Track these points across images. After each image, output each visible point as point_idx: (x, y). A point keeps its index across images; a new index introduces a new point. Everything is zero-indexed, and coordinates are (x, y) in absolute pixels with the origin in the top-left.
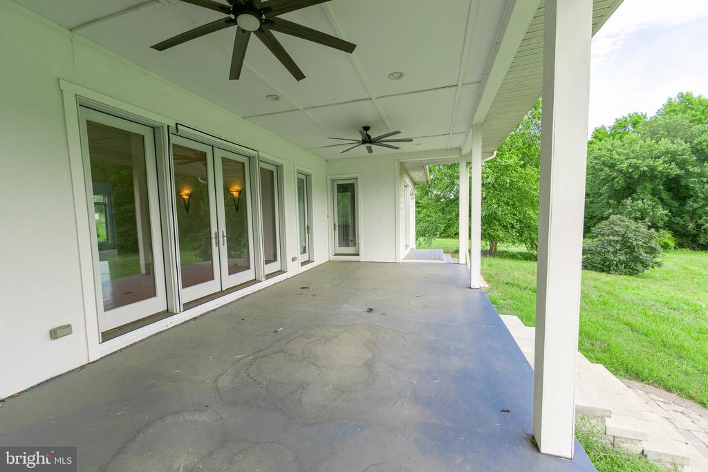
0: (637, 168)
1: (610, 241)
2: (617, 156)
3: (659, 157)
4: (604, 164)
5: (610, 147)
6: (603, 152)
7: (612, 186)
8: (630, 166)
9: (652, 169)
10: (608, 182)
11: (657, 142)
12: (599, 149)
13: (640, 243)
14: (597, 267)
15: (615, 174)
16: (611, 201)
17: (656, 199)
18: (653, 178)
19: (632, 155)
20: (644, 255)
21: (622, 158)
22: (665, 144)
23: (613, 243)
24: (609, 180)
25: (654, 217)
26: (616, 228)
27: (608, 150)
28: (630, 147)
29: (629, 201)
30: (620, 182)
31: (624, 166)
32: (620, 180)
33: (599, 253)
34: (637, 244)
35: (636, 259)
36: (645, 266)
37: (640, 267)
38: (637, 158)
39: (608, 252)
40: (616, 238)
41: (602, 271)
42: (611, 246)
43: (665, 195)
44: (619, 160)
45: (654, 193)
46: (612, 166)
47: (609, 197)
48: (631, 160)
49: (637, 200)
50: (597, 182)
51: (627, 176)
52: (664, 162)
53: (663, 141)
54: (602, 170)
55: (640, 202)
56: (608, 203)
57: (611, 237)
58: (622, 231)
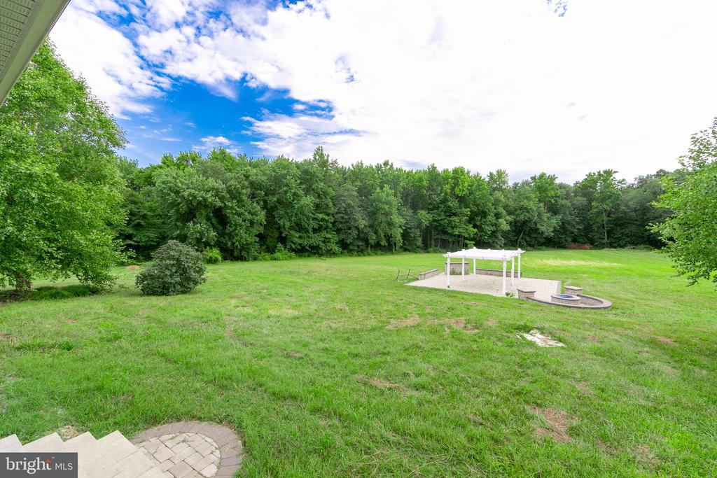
0: (195, 197)
1: (167, 265)
2: (180, 185)
3: (209, 191)
4: (170, 189)
5: (175, 175)
6: (169, 179)
7: (178, 210)
8: (190, 194)
9: (205, 200)
10: (175, 206)
11: (207, 179)
12: (166, 175)
13: (190, 265)
14: (157, 291)
15: (179, 200)
16: (178, 224)
17: (209, 223)
18: (206, 207)
19: (191, 186)
20: (194, 275)
21: (184, 187)
22: (211, 182)
23: (169, 267)
24: (174, 204)
25: (208, 237)
26: (172, 253)
27: (174, 177)
28: (190, 179)
29: (191, 224)
30: (184, 208)
31: (186, 194)
32: (183, 205)
33: (159, 277)
34: (188, 266)
35: (189, 279)
36: (196, 283)
37: (191, 285)
38: (194, 188)
39: (166, 275)
40: (172, 262)
41: (162, 294)
42: (168, 269)
43: (214, 221)
44: (182, 188)
45: (208, 219)
46: (177, 192)
47: (177, 220)
48: (191, 190)
49: (197, 224)
50: (166, 205)
51: (189, 202)
52: (212, 195)
53: (211, 180)
54: (169, 195)
55: (198, 225)
56: (176, 225)
57: (168, 262)
58: (176, 255)
